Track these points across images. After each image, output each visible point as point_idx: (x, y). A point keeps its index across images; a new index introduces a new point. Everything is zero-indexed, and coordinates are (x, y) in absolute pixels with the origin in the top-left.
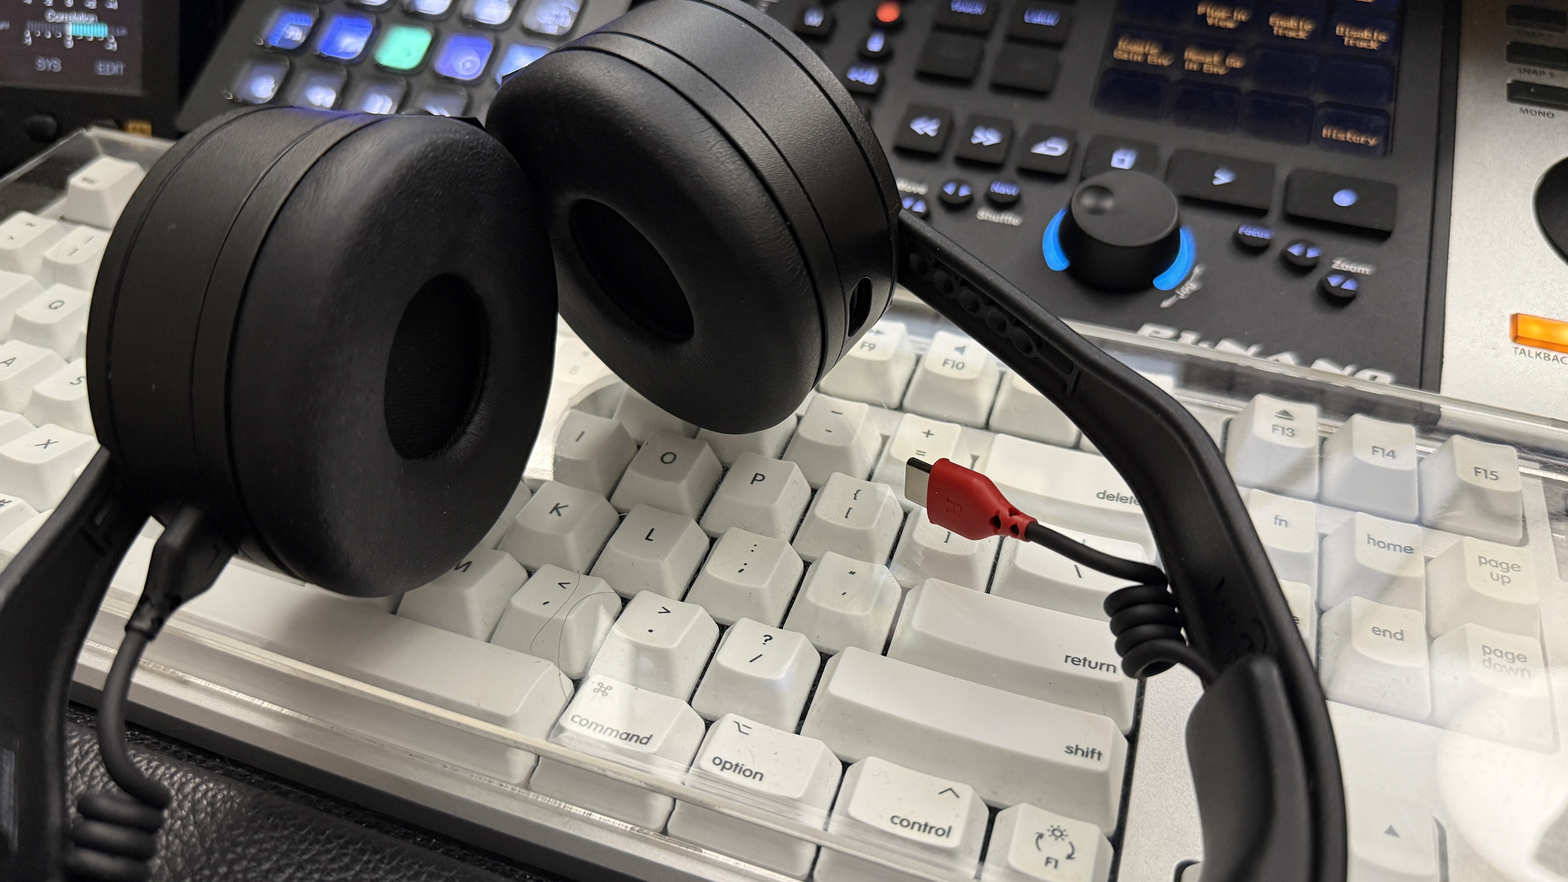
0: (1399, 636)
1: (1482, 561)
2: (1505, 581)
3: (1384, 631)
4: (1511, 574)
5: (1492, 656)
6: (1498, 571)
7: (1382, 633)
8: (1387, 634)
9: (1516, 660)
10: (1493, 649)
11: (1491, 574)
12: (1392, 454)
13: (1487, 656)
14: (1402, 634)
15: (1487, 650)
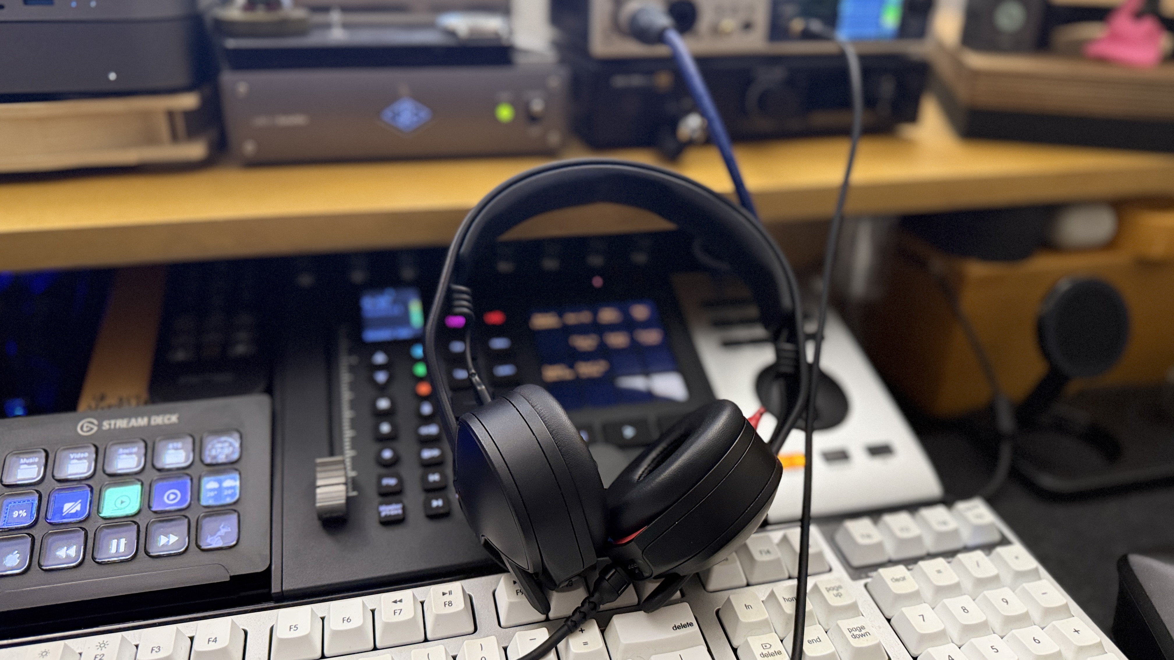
0: (818, 640)
1: (828, 590)
2: (839, 595)
3: (812, 640)
4: (841, 591)
5: (853, 632)
6: (835, 592)
7: (812, 642)
8: (814, 641)
9: (862, 629)
10: (851, 629)
11: (834, 595)
12: (768, 552)
13: (852, 633)
14: (819, 638)
15: (850, 630)
